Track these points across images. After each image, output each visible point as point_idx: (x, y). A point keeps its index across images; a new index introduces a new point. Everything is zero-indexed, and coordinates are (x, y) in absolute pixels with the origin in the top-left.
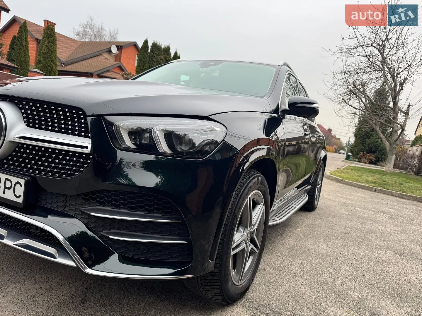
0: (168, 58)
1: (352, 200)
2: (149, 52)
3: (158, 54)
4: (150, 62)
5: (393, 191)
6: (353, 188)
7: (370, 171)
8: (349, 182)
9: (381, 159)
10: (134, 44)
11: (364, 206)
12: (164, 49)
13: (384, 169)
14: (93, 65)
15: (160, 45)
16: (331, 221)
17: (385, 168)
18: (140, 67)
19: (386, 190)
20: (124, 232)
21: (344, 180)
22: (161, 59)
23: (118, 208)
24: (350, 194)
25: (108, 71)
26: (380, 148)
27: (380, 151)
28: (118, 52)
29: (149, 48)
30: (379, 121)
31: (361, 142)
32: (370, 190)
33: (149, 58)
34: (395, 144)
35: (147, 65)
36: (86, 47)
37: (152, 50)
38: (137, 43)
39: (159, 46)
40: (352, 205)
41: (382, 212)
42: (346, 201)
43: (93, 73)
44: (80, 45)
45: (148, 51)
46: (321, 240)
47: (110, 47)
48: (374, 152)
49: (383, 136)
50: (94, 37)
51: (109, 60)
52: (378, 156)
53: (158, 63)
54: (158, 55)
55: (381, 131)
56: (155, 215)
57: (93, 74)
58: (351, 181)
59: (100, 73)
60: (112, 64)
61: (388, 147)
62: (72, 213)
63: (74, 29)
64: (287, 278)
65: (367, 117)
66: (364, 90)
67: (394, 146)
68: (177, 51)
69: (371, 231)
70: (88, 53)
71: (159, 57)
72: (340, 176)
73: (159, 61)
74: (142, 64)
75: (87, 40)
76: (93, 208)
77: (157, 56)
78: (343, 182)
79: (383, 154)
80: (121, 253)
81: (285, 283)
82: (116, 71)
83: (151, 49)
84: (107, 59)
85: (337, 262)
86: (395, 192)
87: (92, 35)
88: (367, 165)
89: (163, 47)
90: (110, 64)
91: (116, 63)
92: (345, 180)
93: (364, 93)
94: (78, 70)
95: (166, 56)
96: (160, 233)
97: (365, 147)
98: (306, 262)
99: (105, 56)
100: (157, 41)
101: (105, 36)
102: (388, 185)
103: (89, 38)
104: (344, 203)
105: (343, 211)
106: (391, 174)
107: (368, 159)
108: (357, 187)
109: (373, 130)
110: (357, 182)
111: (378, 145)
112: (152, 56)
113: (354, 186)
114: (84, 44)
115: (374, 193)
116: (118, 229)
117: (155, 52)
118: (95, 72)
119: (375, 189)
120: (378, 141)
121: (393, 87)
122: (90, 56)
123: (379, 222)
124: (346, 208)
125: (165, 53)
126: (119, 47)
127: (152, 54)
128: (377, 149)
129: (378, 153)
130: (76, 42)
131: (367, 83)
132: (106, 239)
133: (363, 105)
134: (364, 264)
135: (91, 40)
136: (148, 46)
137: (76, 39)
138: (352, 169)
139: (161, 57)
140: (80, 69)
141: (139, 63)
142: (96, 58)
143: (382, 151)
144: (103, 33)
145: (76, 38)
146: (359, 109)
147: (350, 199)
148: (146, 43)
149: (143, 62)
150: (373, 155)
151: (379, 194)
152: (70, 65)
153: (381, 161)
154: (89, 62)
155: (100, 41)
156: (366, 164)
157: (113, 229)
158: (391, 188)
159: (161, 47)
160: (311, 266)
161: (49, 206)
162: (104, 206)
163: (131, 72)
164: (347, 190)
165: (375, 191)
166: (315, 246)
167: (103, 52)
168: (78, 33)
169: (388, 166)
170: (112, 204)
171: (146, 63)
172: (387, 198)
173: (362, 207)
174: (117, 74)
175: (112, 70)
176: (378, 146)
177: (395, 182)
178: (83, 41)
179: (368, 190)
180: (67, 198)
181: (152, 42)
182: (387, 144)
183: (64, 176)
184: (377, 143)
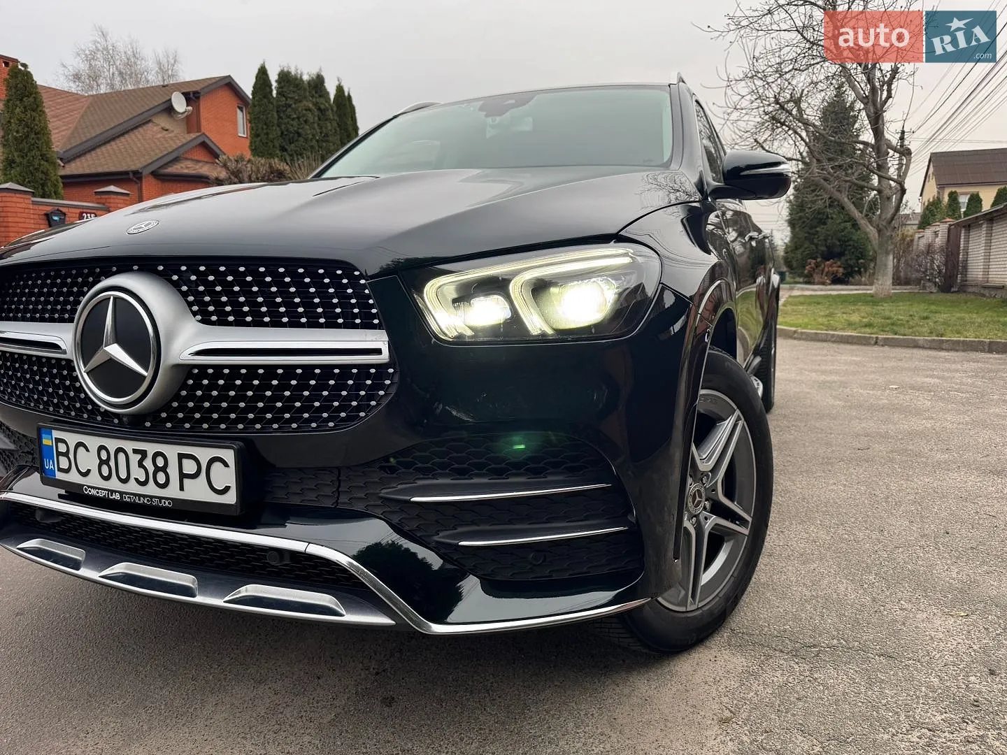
0: (322, 104)
1: (837, 372)
2: (274, 95)
3: (296, 98)
4: (280, 120)
5: (916, 338)
6: (825, 344)
7: (844, 301)
8: (812, 333)
9: (856, 269)
10: (227, 81)
11: (867, 382)
12: (309, 82)
13: (871, 290)
14: (135, 149)
15: (299, 76)
16: (818, 428)
17: (874, 287)
18: (259, 138)
19: (901, 337)
20: (487, 527)
21: (800, 330)
22: (306, 110)
23: (466, 477)
24: (825, 361)
25: (176, 160)
26: (851, 243)
27: (852, 250)
28: (190, 108)
29: (273, 87)
30: (846, 181)
31: (806, 235)
32: (864, 342)
33: (277, 112)
34: (890, 229)
35: (276, 130)
36: (106, 106)
37: (280, 90)
38: (233, 80)
39: (296, 79)
40: (844, 385)
41: (913, 388)
42: (824, 376)
43: (140, 171)
44: (91, 104)
45: (272, 95)
46: (818, 474)
47: (168, 98)
48: (840, 255)
49: (860, 215)
50: (118, 79)
51: (173, 131)
52: (851, 262)
53: (301, 120)
54: (296, 100)
55: (853, 203)
56: (550, 478)
57: (141, 173)
58: (817, 329)
59: (160, 168)
60: (184, 141)
61: (875, 239)
62: (359, 507)
63: (65, 66)
64: (790, 568)
65: (817, 175)
66: (800, 110)
67: (888, 234)
68: (342, 85)
69: (913, 435)
70: (117, 123)
71: (302, 104)
72: (786, 322)
73: (304, 116)
74: (262, 129)
75: (103, 89)
76: (408, 485)
77: (295, 103)
78: (800, 336)
79: (860, 255)
80: (485, 575)
81: (793, 579)
82: (196, 158)
83: (278, 89)
84: (167, 130)
85: (877, 515)
86: (922, 338)
87: (113, 74)
88: (829, 287)
89: (306, 78)
90: (178, 141)
91: (193, 136)
92: (803, 331)
93: (800, 119)
94: (100, 170)
95: (318, 100)
96: (566, 518)
97: (817, 248)
98: (813, 527)
99: (158, 123)
100: (289, 67)
101: (146, 74)
102: (900, 325)
103: (108, 84)
104: (824, 382)
105: (831, 401)
106: (890, 299)
107: (827, 273)
108: (834, 342)
109: (833, 202)
110: (832, 330)
111: (845, 237)
112: (283, 107)
113: (826, 341)
114: (99, 101)
115: (876, 349)
116: (473, 523)
117: (289, 95)
118: (145, 167)
119: (875, 340)
120: (845, 228)
121: (867, 94)
122: (121, 129)
123: (918, 412)
124: (834, 393)
125: (314, 93)
126: (191, 96)
127: (281, 100)
128: (846, 246)
129: (849, 257)
130: (78, 100)
131: (805, 92)
132: (448, 551)
133: (803, 148)
134: (934, 508)
135: (113, 88)
136: (270, 81)
137: (74, 90)
138: (802, 304)
139: (307, 104)
140: (106, 166)
141: (255, 128)
142: (139, 132)
143: (857, 250)
144: (141, 65)
145: (73, 87)
146: (795, 160)
147: (831, 371)
148: (264, 76)
149: (265, 124)
150: (839, 263)
151: (886, 348)
152: (78, 160)
153: (859, 272)
154: (123, 145)
155: (136, 87)
156: (826, 285)
157: (462, 525)
158: (907, 331)
159: (301, 79)
160: (828, 534)
161: (296, 500)
162: (434, 478)
163: (242, 154)
164: (813, 352)
165: (876, 343)
166: (812, 488)
167: (155, 114)
168: (77, 75)
169: (880, 283)
170: (453, 470)
171: (272, 126)
172: (908, 356)
173: (865, 385)
174: (201, 164)
175: (187, 156)
176: (846, 239)
177: (911, 316)
178: (95, 93)
179: (858, 344)
180: (339, 474)
181: (278, 70)
182: (872, 231)
183: (331, 424)
184: (843, 234)
